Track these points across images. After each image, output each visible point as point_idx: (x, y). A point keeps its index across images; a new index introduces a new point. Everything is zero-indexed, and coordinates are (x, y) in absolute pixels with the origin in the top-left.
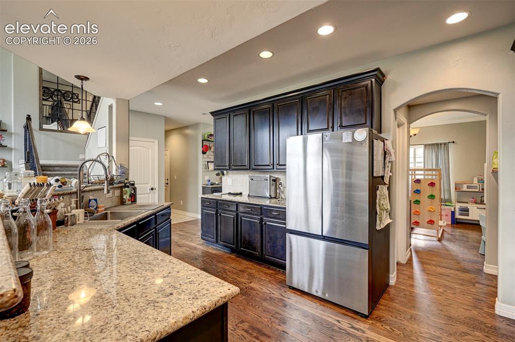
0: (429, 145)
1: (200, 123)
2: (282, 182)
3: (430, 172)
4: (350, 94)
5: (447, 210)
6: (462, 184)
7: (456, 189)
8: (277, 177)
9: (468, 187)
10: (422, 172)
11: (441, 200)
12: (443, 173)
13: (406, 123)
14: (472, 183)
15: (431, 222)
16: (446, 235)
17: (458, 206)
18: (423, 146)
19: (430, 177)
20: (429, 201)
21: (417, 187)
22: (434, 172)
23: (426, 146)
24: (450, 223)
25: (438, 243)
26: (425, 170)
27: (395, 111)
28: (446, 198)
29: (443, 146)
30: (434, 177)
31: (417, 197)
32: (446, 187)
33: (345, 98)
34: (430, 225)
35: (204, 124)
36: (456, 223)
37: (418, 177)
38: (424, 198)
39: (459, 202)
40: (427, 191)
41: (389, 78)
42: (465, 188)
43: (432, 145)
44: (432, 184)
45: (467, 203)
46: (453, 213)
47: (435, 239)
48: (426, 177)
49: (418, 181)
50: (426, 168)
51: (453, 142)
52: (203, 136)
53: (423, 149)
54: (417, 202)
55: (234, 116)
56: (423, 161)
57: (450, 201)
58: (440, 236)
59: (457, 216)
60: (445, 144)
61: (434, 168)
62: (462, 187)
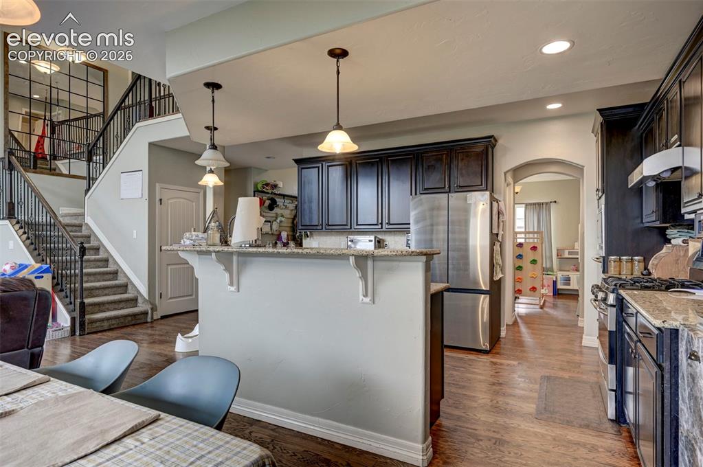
0: (531, 204)
1: (250, 168)
2: (387, 243)
3: (531, 236)
4: (467, 156)
5: (548, 280)
6: (563, 250)
7: (558, 256)
8: (381, 238)
9: (569, 253)
10: (523, 236)
11: (543, 269)
12: (545, 235)
13: (512, 183)
14: (573, 249)
15: (534, 289)
16: (547, 304)
17: (560, 275)
18: (524, 205)
19: (531, 240)
20: (530, 266)
21: (519, 251)
22: (536, 236)
23: (527, 205)
24: (552, 294)
25: (540, 310)
26: (525, 233)
27: (505, 173)
28: (548, 266)
29: (544, 206)
30: (536, 240)
31: (519, 263)
32: (548, 254)
33: (462, 159)
34: (532, 292)
35: (257, 168)
36: (557, 293)
37: (519, 241)
38: (526, 263)
39: (561, 270)
40: (529, 255)
41: (500, 142)
42: (566, 255)
43: (534, 204)
44: (534, 248)
45: (569, 271)
46: (555, 283)
47: (538, 307)
48: (527, 240)
49: (520, 245)
50: (527, 230)
51: (555, 202)
52: (256, 185)
53: (524, 209)
54: (520, 268)
55: (329, 166)
56: (524, 225)
57: (551, 269)
58: (542, 304)
59: (560, 286)
60: (547, 203)
61: (536, 230)
62: (564, 253)
